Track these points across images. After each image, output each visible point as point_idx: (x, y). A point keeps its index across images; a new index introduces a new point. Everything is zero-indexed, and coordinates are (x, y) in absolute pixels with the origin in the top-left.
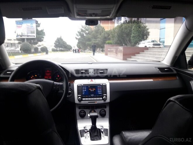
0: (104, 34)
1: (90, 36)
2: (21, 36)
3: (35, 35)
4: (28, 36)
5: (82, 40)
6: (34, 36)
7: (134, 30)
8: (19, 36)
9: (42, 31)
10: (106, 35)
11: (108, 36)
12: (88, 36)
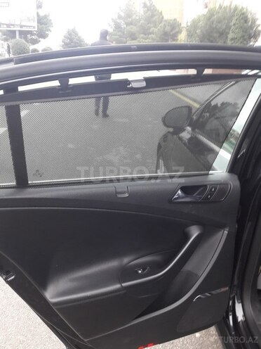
0: (165, 25)
1: (134, 29)
2: (8, 26)
3: (35, 24)
4: (22, 26)
5: (121, 37)
6: (34, 27)
7: (234, 25)
8: (5, 26)
9: (45, 17)
10: (168, 29)
11: (171, 31)
12: (132, 28)
